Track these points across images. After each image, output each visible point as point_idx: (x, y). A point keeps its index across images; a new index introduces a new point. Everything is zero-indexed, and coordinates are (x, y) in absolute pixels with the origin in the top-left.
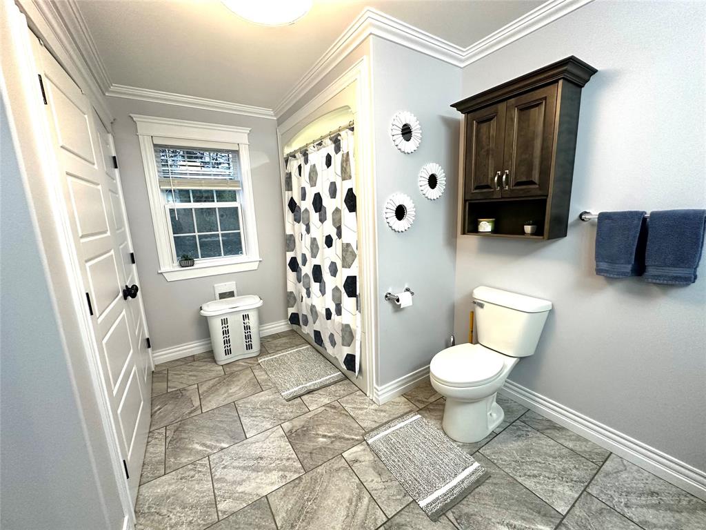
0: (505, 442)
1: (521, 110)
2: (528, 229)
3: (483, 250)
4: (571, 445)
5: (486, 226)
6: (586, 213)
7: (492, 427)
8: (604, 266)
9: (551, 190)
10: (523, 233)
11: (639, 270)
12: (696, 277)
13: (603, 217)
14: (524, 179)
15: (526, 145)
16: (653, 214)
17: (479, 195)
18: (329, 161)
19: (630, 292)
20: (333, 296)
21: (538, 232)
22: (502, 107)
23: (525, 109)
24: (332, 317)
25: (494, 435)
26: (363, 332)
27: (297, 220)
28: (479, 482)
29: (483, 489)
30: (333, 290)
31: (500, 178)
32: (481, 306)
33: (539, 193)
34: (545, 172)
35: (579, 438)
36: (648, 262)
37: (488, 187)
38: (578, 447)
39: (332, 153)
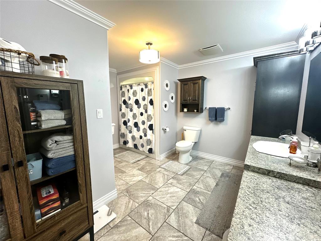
0: (193, 162)
1: (193, 84)
2: (195, 111)
3: (185, 116)
4: (206, 161)
5: (185, 110)
6: (206, 107)
7: (190, 160)
8: (210, 118)
9: (200, 102)
10: (194, 112)
11: (216, 119)
12: (224, 120)
13: (210, 108)
14: (194, 99)
15: (195, 92)
16: (217, 108)
17: (184, 103)
18: (142, 90)
19: (215, 124)
20: (143, 131)
21: (198, 111)
22: (189, 82)
23: (194, 84)
24: (143, 138)
25: (191, 162)
26: (155, 140)
27: (127, 107)
28: (189, 169)
29: (190, 170)
30: (143, 129)
31: (189, 98)
32: (186, 130)
33: (197, 102)
34: (198, 98)
35: (208, 159)
36: (217, 117)
37: (186, 100)
38: (208, 161)
39: (144, 88)
